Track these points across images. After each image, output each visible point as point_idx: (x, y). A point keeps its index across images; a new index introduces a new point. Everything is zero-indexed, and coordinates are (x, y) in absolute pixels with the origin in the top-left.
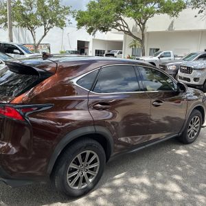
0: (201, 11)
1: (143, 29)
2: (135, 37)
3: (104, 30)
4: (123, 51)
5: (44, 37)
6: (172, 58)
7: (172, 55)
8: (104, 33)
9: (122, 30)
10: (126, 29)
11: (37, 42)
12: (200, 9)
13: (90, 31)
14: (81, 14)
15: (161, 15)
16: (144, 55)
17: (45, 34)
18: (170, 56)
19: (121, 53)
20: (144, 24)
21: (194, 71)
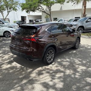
0: (74, 3)
1: (50, 10)
2: (47, 14)
3: (34, 11)
4: (42, 20)
5: (7, 15)
6: (63, 21)
7: (63, 20)
8: (33, 12)
9: (41, 11)
10: (43, 11)
11: (5, 18)
12: (74, 2)
13: (27, 12)
14: (23, 4)
15: (57, 4)
16: (51, 21)
17: (8, 14)
18: (62, 21)
19: (41, 20)
20: (50, 8)
21: (73, 26)
